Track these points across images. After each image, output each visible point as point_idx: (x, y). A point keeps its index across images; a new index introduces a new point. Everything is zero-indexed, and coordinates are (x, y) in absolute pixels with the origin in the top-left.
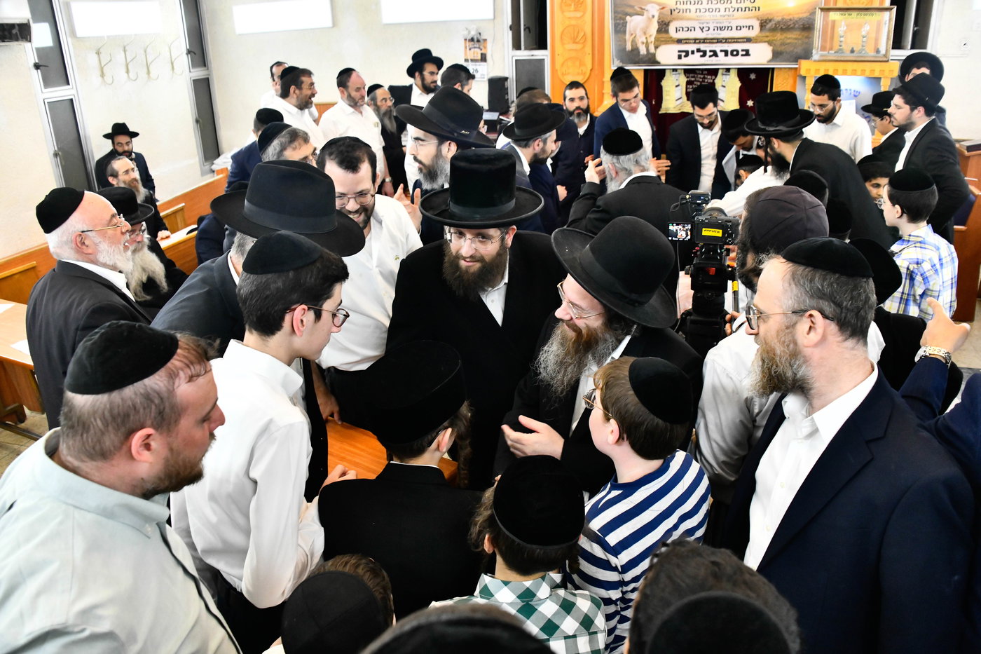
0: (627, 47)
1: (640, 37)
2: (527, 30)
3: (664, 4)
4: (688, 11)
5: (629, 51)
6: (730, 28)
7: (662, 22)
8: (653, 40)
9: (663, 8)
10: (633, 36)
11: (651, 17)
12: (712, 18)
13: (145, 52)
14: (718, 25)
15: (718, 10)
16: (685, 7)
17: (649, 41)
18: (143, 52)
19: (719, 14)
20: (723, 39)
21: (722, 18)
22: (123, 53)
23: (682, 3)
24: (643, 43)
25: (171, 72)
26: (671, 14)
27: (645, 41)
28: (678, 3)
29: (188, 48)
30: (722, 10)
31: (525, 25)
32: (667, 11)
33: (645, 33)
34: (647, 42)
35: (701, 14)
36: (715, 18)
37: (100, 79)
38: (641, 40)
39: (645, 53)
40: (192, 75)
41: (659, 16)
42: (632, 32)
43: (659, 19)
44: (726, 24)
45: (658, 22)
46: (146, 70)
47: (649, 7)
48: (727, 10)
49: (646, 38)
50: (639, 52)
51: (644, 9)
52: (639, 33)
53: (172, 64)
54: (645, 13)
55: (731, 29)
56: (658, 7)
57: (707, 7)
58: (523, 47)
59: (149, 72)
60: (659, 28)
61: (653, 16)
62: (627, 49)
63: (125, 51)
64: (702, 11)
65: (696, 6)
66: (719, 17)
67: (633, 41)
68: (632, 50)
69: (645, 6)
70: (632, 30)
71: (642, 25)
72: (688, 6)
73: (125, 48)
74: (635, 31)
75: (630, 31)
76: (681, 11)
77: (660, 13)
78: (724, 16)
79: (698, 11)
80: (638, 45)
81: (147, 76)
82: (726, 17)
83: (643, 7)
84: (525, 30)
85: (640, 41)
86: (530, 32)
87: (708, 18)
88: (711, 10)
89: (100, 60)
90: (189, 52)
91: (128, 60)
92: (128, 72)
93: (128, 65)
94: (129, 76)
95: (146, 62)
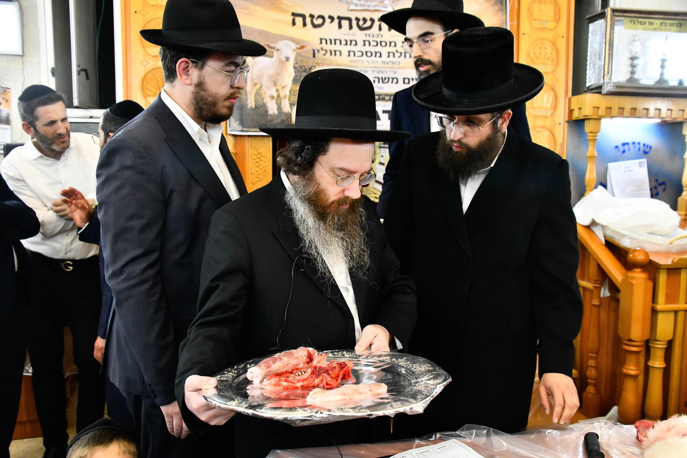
0: (248, 102)
1: (268, 88)
2: (83, 73)
3: (303, 41)
4: (338, 53)
5: (251, 109)
6: (395, 81)
7: (301, 67)
8: (288, 93)
9: (302, 47)
10: (258, 86)
11: (284, 59)
12: (371, 65)
14: (380, 76)
15: (378, 55)
16: (333, 47)
17: (282, 94)
19: (380, 59)
20: (386, 95)
21: (385, 65)
23: (329, 42)
24: (273, 98)
26: (314, 56)
27: (275, 95)
28: (324, 41)
30: (385, 55)
31: (79, 66)
32: (309, 49)
33: (275, 84)
34: (278, 96)
35: (356, 58)
36: (376, 65)
38: (269, 92)
39: (276, 112)
41: (296, 59)
42: (256, 81)
43: (297, 63)
44: (391, 75)
45: (295, 68)
47: (280, 45)
48: (391, 55)
49: (277, 90)
50: (267, 111)
51: (274, 48)
52: (265, 81)
54: (275, 53)
55: (397, 82)
56: (294, 46)
57: (364, 49)
58: (76, 102)
60: (295, 77)
61: (287, 59)
62: (249, 106)
64: (358, 54)
65: (349, 48)
66: (380, 64)
67: (258, 94)
68: (256, 107)
69: (276, 43)
70: (255, 77)
71: (271, 71)
72: (337, 47)
74: (259, 79)
75: (253, 80)
76: (329, 52)
77: (298, 55)
78: (387, 64)
79: (352, 54)
80: (265, 101)
82: (390, 65)
83: (272, 45)
84: (79, 73)
85: (268, 94)
86: (88, 78)
87: (366, 64)
88: (369, 54)
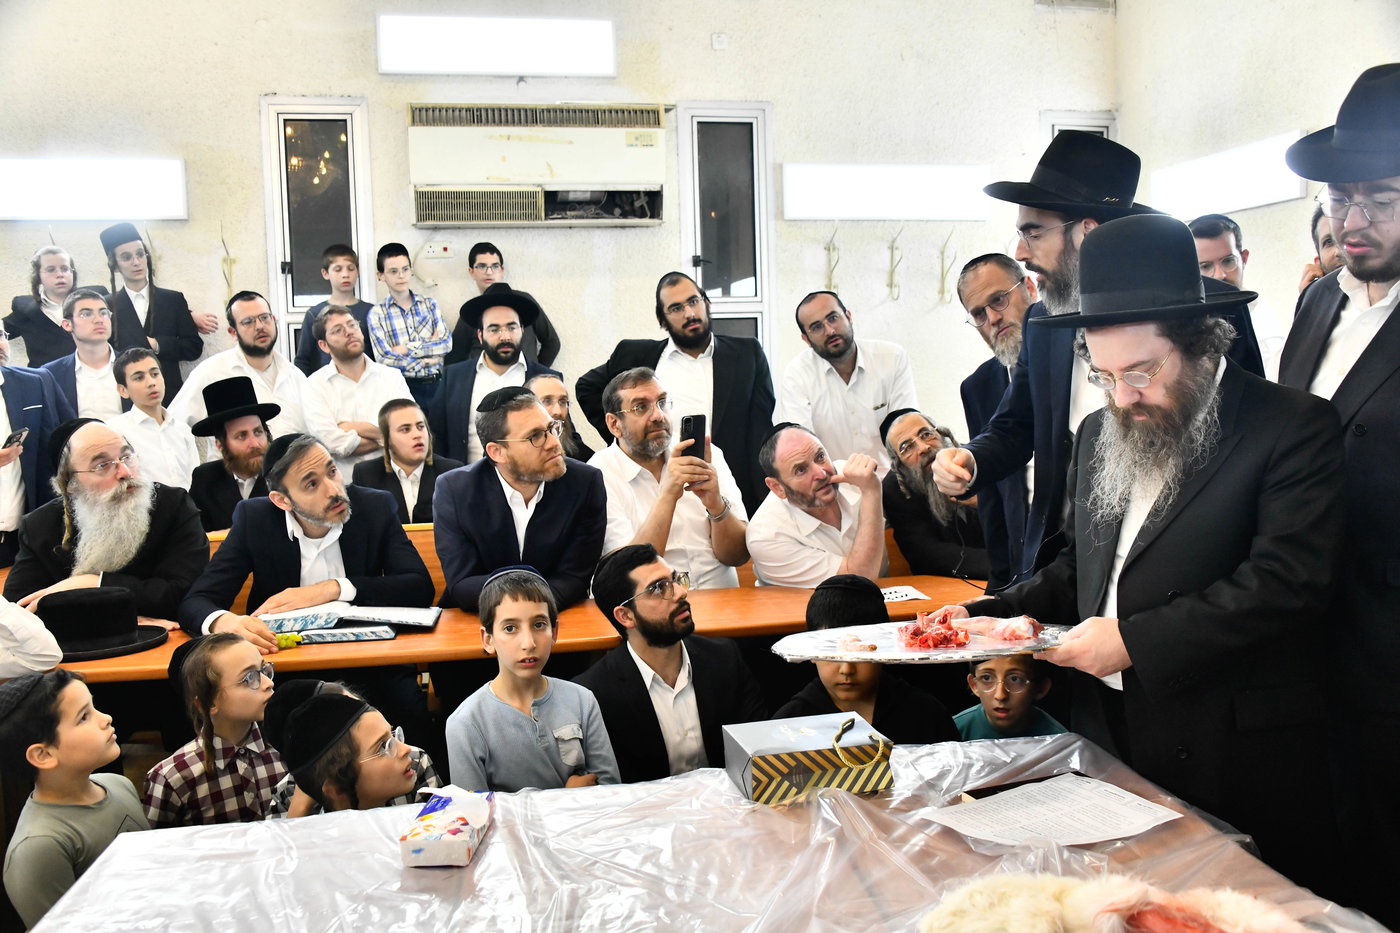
13: (942, 253)
18: (938, 253)
22: (888, 253)
46: (937, 285)
59: (941, 291)
63: (892, 248)
73: (893, 241)
81: (938, 296)
89: (829, 258)
91: (895, 264)
92: (891, 285)
93: (892, 273)
94: (891, 292)
95: (939, 270)
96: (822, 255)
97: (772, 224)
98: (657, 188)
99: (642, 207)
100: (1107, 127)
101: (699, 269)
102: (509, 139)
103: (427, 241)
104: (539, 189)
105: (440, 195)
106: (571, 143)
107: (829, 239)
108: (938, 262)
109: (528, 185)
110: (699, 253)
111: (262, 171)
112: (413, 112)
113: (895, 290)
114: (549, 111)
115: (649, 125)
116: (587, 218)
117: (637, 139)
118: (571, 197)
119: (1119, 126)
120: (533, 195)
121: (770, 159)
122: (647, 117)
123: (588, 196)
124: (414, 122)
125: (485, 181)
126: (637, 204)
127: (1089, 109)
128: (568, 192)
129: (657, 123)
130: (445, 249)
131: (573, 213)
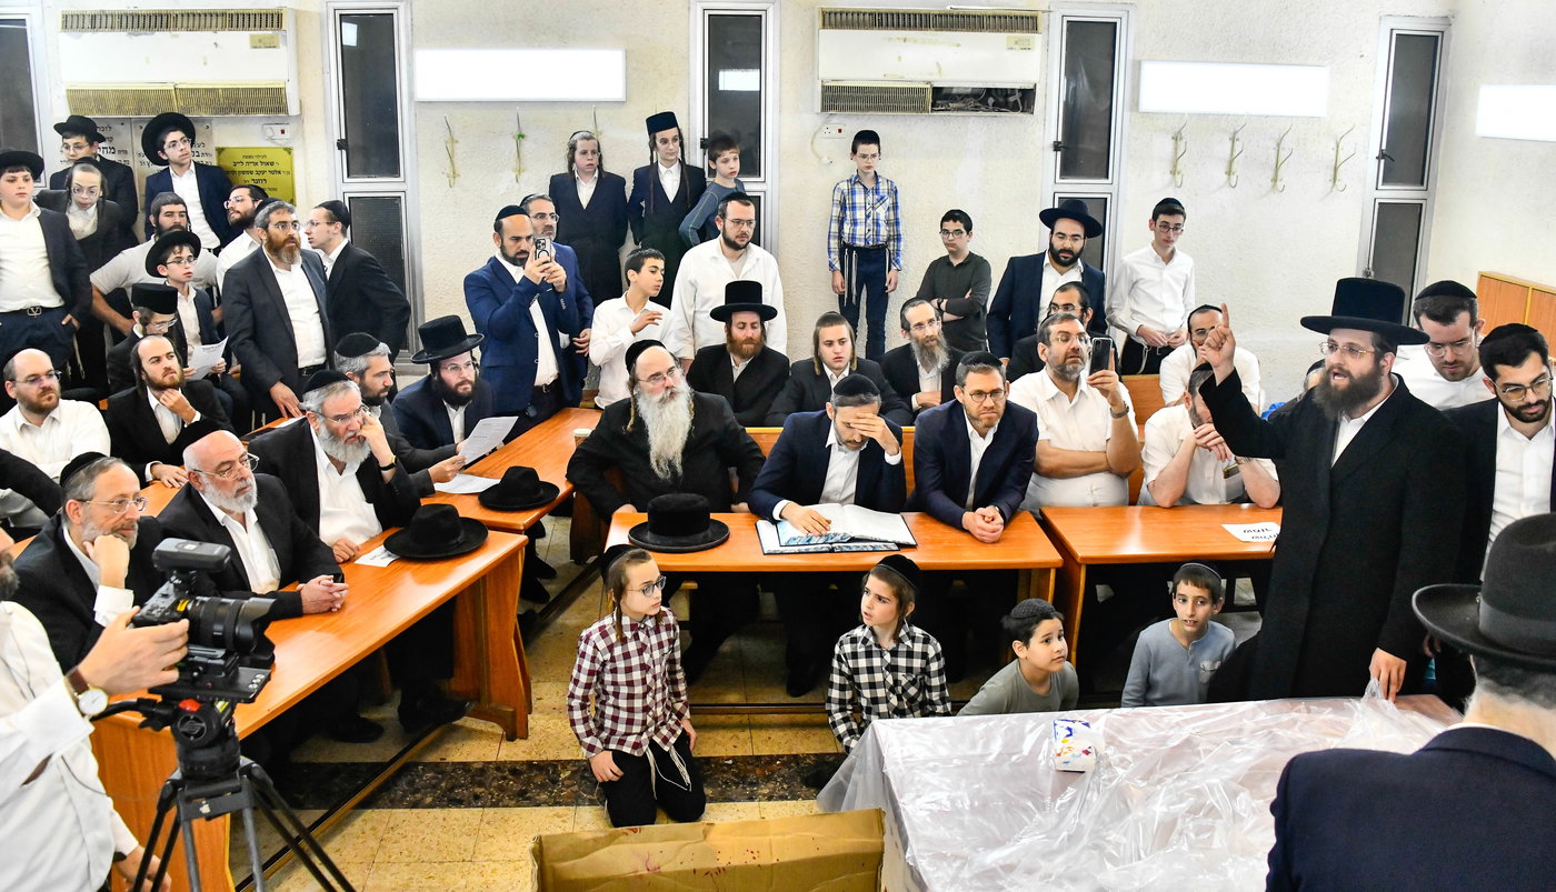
13: (1279, 145)
18: (1275, 145)
22: (1229, 143)
25: (1331, 184)
29: (1384, 147)
37: (1168, 176)
40: (1378, 194)
46: (1271, 174)
53: (1336, 169)
59: (1275, 180)
63: (1233, 140)
73: (1235, 133)
81: (1271, 184)
89: (1176, 149)
90: (1382, 155)
91: (1235, 154)
92: (1229, 173)
93: (1231, 162)
94: (1229, 179)
95: (1275, 161)
96: (1170, 144)
97: (1127, 114)
98: (1031, 87)
99: (1016, 101)
100: (1443, 32)
101: (1059, 153)
102: (905, 40)
103: (825, 123)
104: (929, 86)
105: (843, 88)
106: (958, 45)
107: (1177, 130)
108: (1274, 153)
109: (919, 82)
110: (1060, 140)
111: (689, 59)
112: (824, 16)
113: (1233, 178)
114: (941, 15)
115: (1028, 30)
116: (967, 110)
117: (1016, 43)
118: (954, 91)
119: (1454, 32)
120: (923, 90)
121: (1130, 57)
122: (1026, 23)
123: (969, 91)
124: (824, 26)
125: (883, 78)
126: (1011, 99)
127: (1427, 15)
128: (952, 88)
129: (1035, 29)
130: (840, 131)
131: (955, 105)
